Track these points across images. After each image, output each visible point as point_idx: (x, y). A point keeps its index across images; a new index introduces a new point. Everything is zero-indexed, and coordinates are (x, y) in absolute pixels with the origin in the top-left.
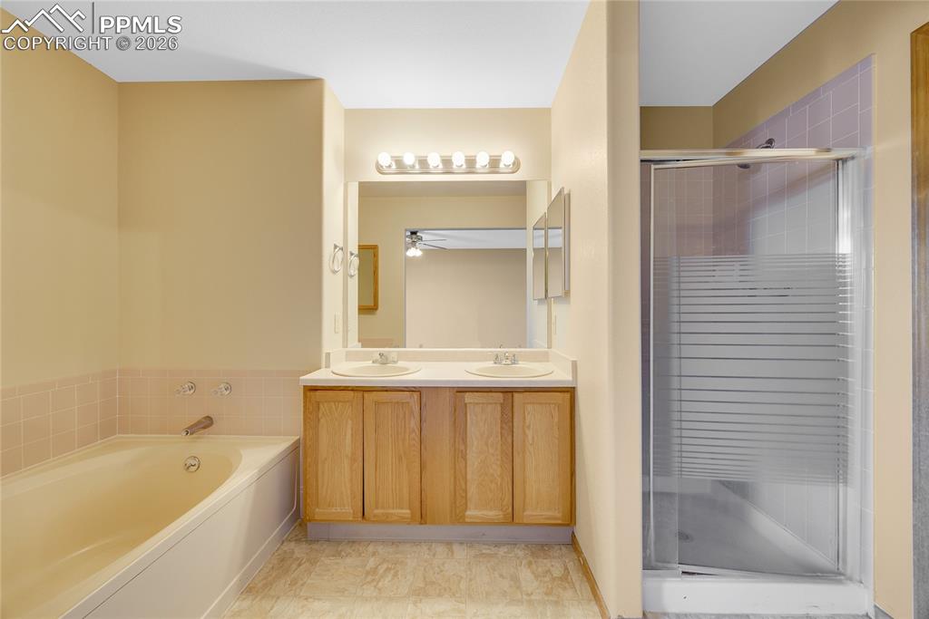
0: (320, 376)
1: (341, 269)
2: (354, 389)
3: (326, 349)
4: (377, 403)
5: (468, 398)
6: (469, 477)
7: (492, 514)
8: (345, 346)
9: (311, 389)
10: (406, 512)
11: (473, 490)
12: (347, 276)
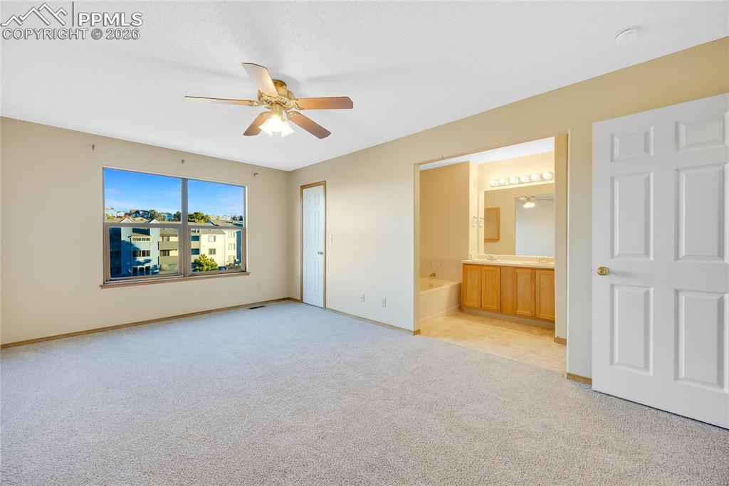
0: (469, 261)
1: (476, 225)
2: (478, 265)
3: (470, 253)
4: (486, 271)
5: (518, 270)
6: (518, 298)
7: (527, 313)
8: (478, 253)
9: (465, 264)
10: (495, 307)
11: (520, 303)
12: (479, 226)
